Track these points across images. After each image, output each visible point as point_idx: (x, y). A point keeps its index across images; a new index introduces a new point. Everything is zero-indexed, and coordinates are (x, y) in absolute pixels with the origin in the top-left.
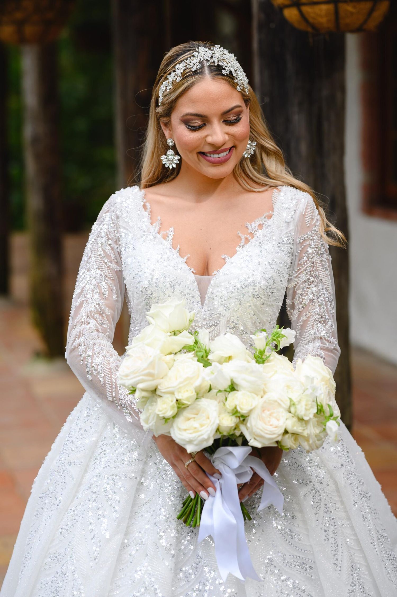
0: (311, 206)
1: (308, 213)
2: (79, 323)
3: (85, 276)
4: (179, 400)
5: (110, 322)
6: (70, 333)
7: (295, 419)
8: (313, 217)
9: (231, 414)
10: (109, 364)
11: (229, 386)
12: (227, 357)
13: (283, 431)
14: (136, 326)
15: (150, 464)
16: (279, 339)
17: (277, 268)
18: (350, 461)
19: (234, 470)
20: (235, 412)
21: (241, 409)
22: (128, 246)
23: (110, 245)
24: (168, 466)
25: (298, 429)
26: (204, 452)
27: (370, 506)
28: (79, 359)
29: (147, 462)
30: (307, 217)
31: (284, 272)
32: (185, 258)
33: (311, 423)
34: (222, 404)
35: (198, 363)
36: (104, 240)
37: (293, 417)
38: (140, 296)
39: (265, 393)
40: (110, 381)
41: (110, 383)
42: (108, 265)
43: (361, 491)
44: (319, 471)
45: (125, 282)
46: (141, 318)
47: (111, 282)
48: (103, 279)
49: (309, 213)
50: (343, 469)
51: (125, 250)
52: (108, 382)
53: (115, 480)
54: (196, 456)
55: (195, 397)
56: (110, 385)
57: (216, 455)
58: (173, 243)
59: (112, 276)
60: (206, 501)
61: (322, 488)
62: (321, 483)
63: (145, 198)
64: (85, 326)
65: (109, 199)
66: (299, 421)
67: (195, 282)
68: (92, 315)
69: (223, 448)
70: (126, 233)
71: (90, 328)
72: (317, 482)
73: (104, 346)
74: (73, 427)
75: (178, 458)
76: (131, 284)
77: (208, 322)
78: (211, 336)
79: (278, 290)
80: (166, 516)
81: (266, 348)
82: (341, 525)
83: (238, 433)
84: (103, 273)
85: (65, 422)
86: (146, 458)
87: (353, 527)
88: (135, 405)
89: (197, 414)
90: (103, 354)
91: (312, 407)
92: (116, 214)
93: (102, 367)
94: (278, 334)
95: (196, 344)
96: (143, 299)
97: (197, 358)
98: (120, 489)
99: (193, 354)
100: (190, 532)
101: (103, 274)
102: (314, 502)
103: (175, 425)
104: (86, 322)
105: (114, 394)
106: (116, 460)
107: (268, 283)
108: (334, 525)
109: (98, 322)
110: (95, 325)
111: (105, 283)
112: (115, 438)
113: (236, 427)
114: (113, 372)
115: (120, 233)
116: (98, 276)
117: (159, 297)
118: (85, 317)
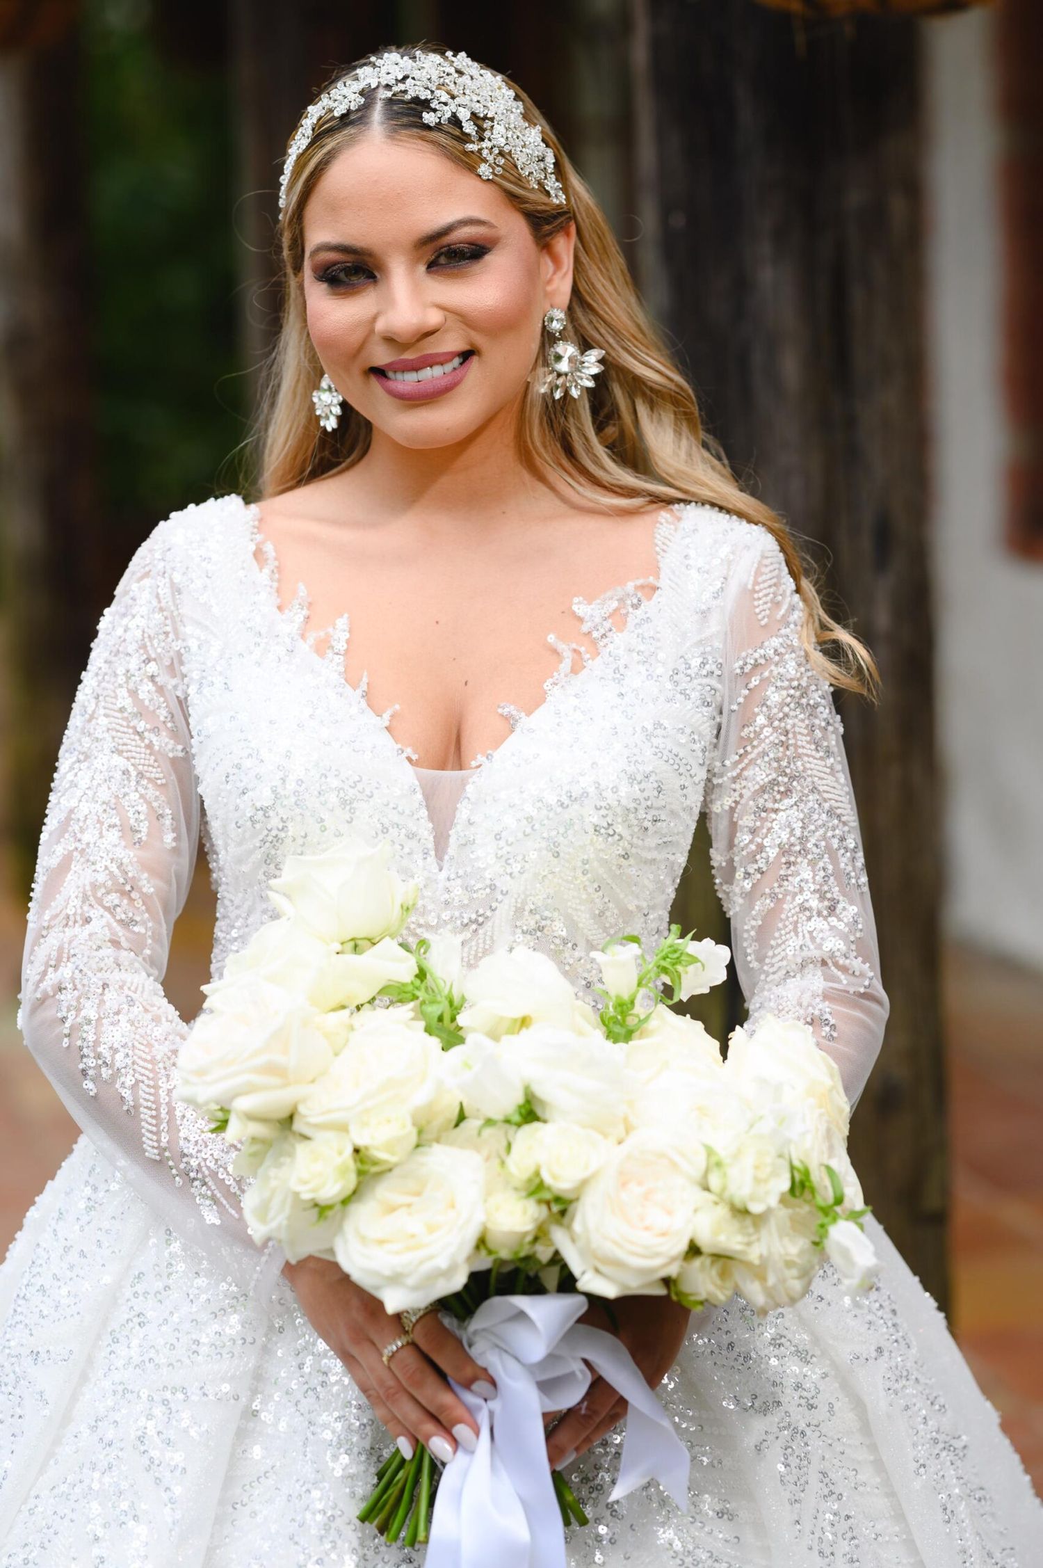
0: (771, 568)
1: (762, 586)
2: (57, 921)
3: (76, 775)
4: (363, 1150)
5: (154, 917)
6: (32, 951)
7: (722, 1211)
8: (780, 598)
9: (524, 1194)
10: (149, 1045)
11: (520, 1107)
12: (515, 1020)
13: (683, 1246)
14: (233, 927)
15: (279, 1353)
16: (679, 968)
17: (669, 748)
18: (901, 1340)
19: (531, 1369)
20: (536, 1188)
21: (554, 1177)
22: (210, 678)
23: (152, 678)
24: (331, 1357)
25: (730, 1239)
26: (439, 1315)
27: (966, 1478)
28: (57, 1031)
29: (269, 1346)
30: (759, 599)
31: (691, 761)
32: (386, 716)
33: (773, 1223)
34: (497, 1161)
35: (426, 1035)
36: (134, 663)
37: (716, 1203)
38: (247, 835)
39: (629, 1129)
40: (152, 1098)
41: (154, 1106)
42: (147, 741)
43: (938, 1432)
44: (805, 1370)
45: (200, 790)
46: (249, 903)
47: (158, 793)
48: (133, 783)
49: (766, 585)
50: (883, 1363)
51: (199, 691)
52: (145, 1104)
53: (172, 1405)
54: (418, 1327)
55: (413, 1139)
56: (154, 1113)
57: (478, 1323)
58: (346, 667)
59: (161, 775)
60: (448, 1467)
61: (815, 1422)
62: (811, 1407)
63: (259, 529)
64: (77, 929)
65: (151, 536)
66: (734, 1216)
67: (418, 789)
68: (99, 895)
69: (497, 1300)
70: (203, 638)
71: (90, 935)
72: (800, 1405)
73: (135, 992)
74: (43, 1245)
75: (361, 1337)
76: (219, 795)
77: (457, 914)
78: (465, 955)
79: (673, 813)
80: (325, 1513)
81: (638, 991)
82: (873, 1536)
83: (544, 1254)
84: (133, 765)
85: (20, 1227)
86: (266, 1335)
87: (913, 1541)
88: (228, 1174)
89: (418, 1194)
90: (131, 1016)
91: (775, 1174)
92: (171, 580)
93: (127, 1055)
94: (675, 951)
95: (422, 981)
96: (258, 845)
97: (422, 1024)
98: (186, 1431)
99: (412, 1010)
100: (403, 1561)
101: (131, 769)
102: (787, 1465)
103: (349, 1227)
104: (78, 918)
105: (165, 1139)
106: (175, 1342)
107: (642, 791)
108: (849, 1535)
109: (118, 918)
110: (109, 925)
111: (137, 795)
112: (171, 1274)
113: (540, 1235)
114: (163, 1071)
115: (184, 640)
116: (118, 775)
117: (306, 836)
118: (78, 903)
